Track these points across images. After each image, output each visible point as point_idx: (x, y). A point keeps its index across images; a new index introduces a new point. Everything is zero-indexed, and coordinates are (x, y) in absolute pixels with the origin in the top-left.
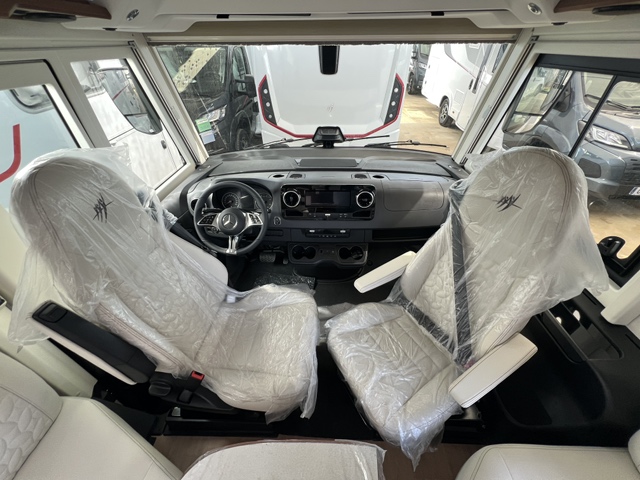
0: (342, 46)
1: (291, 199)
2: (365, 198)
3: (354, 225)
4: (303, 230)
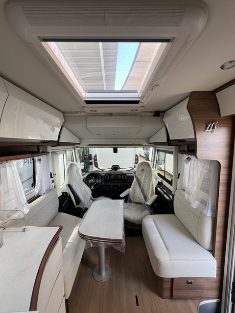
1: (107, 177)
2: (124, 177)
3: (122, 184)
4: (109, 186)
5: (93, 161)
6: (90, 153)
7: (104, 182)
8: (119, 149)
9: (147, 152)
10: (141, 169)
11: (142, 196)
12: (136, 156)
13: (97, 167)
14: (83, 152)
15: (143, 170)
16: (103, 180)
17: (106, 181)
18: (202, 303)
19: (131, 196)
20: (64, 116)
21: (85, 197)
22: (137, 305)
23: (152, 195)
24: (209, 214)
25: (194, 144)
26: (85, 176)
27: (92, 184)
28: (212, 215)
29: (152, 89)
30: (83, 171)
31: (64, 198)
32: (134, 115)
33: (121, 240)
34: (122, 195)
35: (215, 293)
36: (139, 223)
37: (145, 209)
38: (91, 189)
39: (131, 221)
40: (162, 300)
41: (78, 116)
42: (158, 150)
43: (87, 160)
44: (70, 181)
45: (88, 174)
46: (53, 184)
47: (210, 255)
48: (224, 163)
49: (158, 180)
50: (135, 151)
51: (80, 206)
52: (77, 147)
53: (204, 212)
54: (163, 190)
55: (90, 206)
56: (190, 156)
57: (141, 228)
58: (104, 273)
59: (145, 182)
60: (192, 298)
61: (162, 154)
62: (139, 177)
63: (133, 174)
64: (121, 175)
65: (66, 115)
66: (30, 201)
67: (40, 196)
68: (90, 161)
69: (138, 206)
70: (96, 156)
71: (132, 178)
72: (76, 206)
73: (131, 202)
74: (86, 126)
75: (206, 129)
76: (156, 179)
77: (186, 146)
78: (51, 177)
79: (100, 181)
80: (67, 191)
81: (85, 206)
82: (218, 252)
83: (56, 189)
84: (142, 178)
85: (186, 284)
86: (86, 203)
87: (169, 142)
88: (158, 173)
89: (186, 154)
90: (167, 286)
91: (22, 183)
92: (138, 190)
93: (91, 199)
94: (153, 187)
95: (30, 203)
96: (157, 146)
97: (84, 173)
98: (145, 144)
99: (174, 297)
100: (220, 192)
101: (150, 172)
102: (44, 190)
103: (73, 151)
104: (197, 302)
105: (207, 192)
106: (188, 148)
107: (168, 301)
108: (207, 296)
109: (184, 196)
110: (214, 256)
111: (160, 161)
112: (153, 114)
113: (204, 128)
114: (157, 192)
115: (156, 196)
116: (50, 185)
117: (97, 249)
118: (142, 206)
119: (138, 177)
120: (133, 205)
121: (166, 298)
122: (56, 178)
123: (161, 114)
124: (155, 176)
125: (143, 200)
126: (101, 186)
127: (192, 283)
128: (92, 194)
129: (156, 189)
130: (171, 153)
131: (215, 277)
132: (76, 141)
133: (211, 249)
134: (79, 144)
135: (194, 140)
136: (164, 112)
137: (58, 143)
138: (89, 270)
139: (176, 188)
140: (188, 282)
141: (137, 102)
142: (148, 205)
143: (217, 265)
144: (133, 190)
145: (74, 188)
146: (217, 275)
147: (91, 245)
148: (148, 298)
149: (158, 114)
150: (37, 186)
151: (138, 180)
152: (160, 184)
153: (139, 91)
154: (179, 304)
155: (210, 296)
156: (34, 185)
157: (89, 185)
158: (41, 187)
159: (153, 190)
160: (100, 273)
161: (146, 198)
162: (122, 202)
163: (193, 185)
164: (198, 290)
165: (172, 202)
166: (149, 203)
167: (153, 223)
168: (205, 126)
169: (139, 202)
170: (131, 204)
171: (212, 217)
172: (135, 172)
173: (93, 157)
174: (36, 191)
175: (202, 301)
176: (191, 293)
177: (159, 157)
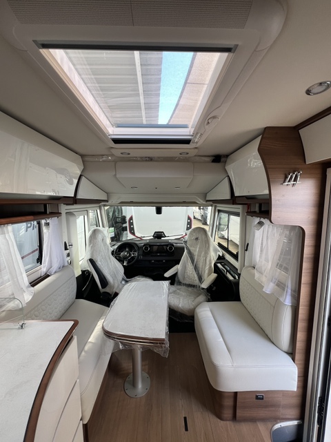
0: (163, 208)
1: (146, 248)
2: (171, 248)
3: (168, 258)
4: (150, 261)
5: (127, 225)
6: (124, 215)
7: (143, 256)
8: (164, 209)
9: (205, 213)
10: (194, 237)
11: (196, 276)
12: (189, 218)
13: (133, 234)
14: (114, 212)
15: (197, 239)
16: (141, 252)
17: (145, 254)
18: (277, 426)
19: (180, 275)
20: (83, 161)
21: (114, 276)
22: (186, 429)
23: (209, 274)
24: (288, 301)
25: (268, 203)
26: (116, 247)
27: (125, 258)
28: (292, 303)
29: (208, 123)
30: (113, 239)
31: (84, 278)
32: (184, 160)
33: (163, 340)
34: (167, 275)
35: (295, 412)
36: (191, 315)
37: (199, 295)
38: (124, 266)
39: (180, 311)
40: (222, 423)
41: (104, 161)
42: (219, 211)
43: (120, 224)
44: (92, 254)
45: (119, 244)
46: (69, 258)
47: (289, 359)
48: (309, 230)
49: (218, 253)
50: (187, 212)
51: (107, 290)
52: (105, 206)
53: (281, 299)
54: (226, 267)
55: (121, 290)
56: (262, 220)
57: (193, 320)
58: (140, 386)
59: (199, 256)
60: (264, 420)
61: (224, 216)
62: (192, 249)
63: (184, 245)
64: (167, 245)
65: (86, 159)
66: (33, 284)
67: (48, 276)
68: (124, 225)
69: (190, 289)
70: (131, 218)
71: (182, 250)
72: (102, 290)
73: (180, 283)
74: (115, 175)
75: (284, 182)
76: (216, 251)
77: (257, 205)
78: (66, 249)
79: (136, 254)
80: (89, 269)
81: (115, 290)
82: (299, 355)
83: (73, 266)
84: (195, 251)
85: (255, 400)
86: (116, 285)
87: (234, 200)
88: (219, 243)
89: (258, 217)
90: (228, 402)
91: (22, 258)
92: (190, 268)
93: (123, 279)
94: (210, 263)
95: (33, 286)
96: (218, 205)
97: (114, 243)
98: (201, 201)
99: (237, 418)
100: (303, 271)
101: (207, 242)
102: (55, 266)
103: (98, 211)
104: (269, 425)
105: (286, 269)
106: (259, 208)
107: (229, 424)
108: (284, 417)
109: (254, 275)
110: (294, 360)
111: (222, 226)
112: (212, 158)
113: (283, 180)
114: (216, 270)
115: (216, 275)
116: (64, 261)
117: (130, 352)
118: (195, 290)
119: (190, 248)
120: (183, 288)
121: (226, 420)
122: (73, 250)
123: (223, 159)
124: (214, 247)
125: (197, 282)
126: (138, 261)
127: (263, 399)
128: (125, 273)
129: (215, 265)
130: (237, 214)
131: (295, 389)
132: (103, 197)
133: (290, 351)
134: (107, 201)
135: (268, 197)
136: (227, 156)
137: (74, 200)
138: (119, 381)
139: (243, 265)
140: (257, 398)
141: (187, 142)
142: (203, 289)
143: (299, 373)
144: (183, 268)
145: (99, 264)
146: (298, 387)
147: (121, 347)
148: (202, 420)
149: (219, 159)
150: (45, 261)
151: (190, 253)
152: (221, 258)
153: (190, 126)
154: (245, 428)
155: (288, 417)
156: (40, 260)
157: (121, 260)
158: (51, 264)
159: (210, 267)
160: (134, 384)
161: (200, 279)
162: (166, 284)
163: (267, 260)
164: (271, 409)
165: (237, 284)
166: (205, 285)
167: (210, 314)
168: (283, 176)
169: (191, 283)
170: (179, 287)
171: (292, 306)
172: (186, 242)
173: (127, 219)
174: (43, 269)
175: (277, 423)
176: (262, 413)
177: (220, 220)
